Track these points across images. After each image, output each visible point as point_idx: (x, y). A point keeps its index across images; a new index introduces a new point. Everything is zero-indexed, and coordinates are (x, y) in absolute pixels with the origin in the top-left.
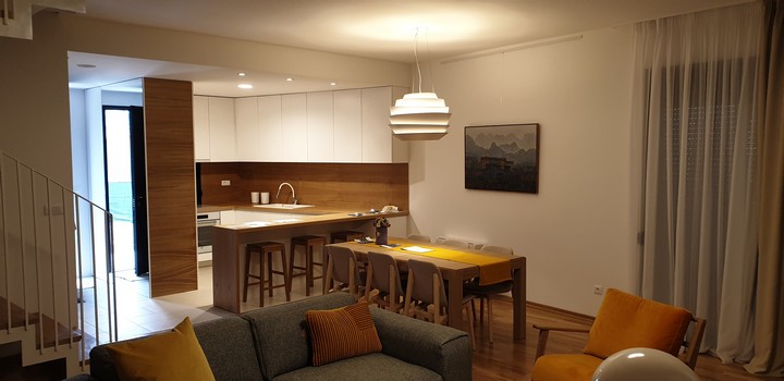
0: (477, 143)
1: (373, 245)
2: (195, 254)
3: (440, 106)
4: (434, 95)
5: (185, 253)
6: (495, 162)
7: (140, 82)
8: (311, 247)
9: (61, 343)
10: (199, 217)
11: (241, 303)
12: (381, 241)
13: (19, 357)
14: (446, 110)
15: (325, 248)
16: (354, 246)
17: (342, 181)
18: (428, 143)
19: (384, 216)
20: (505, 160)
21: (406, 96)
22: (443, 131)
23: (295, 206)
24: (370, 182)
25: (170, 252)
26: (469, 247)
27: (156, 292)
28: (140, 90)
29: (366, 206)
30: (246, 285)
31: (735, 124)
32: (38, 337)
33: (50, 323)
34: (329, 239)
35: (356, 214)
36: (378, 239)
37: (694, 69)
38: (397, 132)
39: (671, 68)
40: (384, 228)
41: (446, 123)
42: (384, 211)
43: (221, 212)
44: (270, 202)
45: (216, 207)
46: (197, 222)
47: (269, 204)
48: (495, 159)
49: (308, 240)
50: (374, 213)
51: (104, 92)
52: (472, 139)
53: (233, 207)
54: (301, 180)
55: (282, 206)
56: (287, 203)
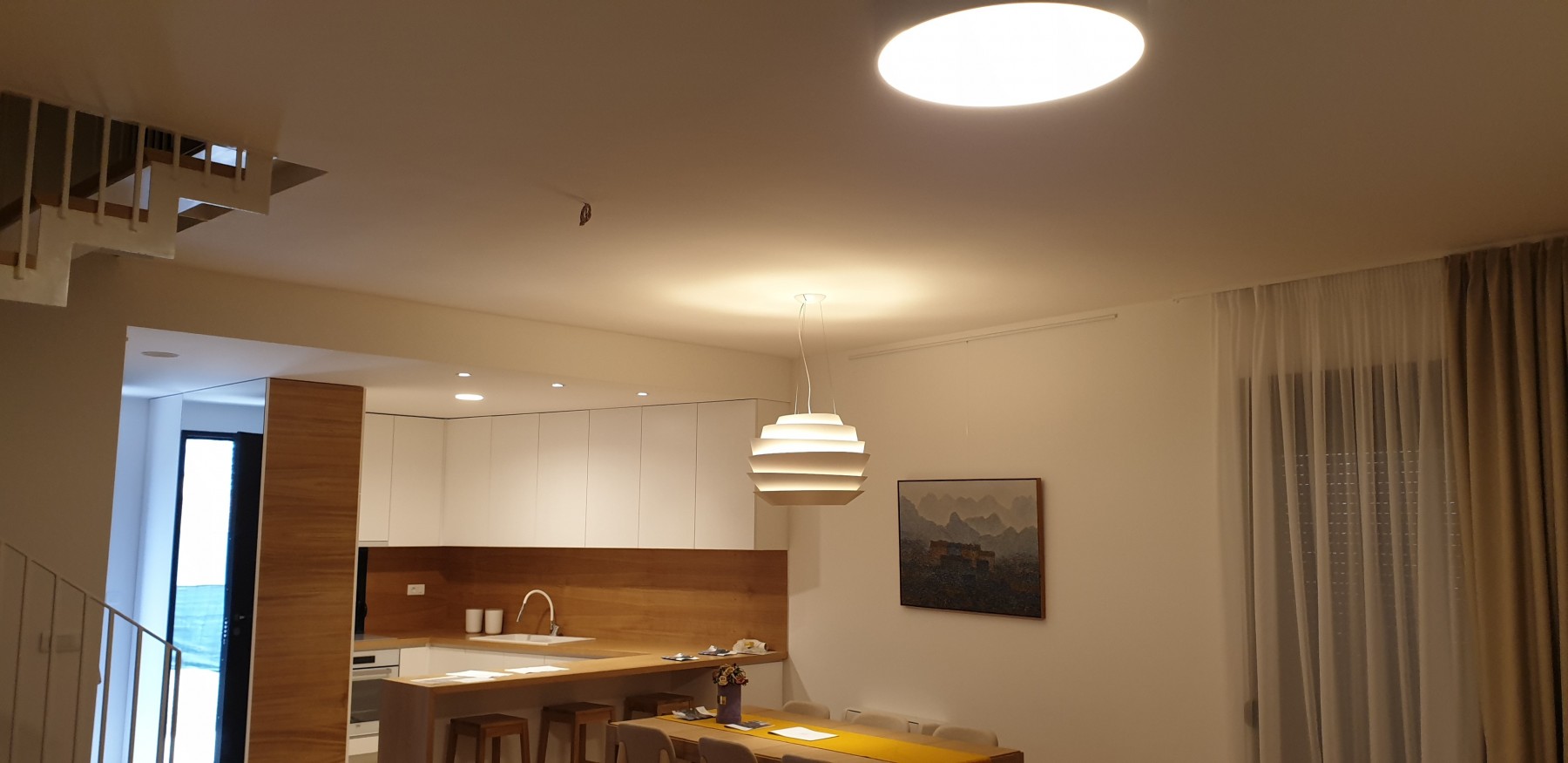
0: (921, 514)
1: (712, 724)
2: (342, 738)
3: (848, 441)
4: (835, 420)
5: (323, 735)
6: (958, 553)
7: (263, 387)
8: (583, 727)
10: (357, 660)
12: (728, 715)
14: (859, 448)
15: (611, 730)
16: (673, 725)
17: (653, 586)
18: (825, 510)
19: (735, 662)
20: (977, 548)
21: (782, 420)
22: (854, 488)
23: (554, 639)
24: (709, 588)
25: (291, 733)
26: (910, 729)
28: (261, 402)
29: (699, 640)
31: (1415, 487)
34: (620, 711)
35: (679, 656)
36: (722, 710)
37: (1330, 381)
38: (765, 488)
39: (1288, 377)
40: (733, 687)
41: (859, 474)
42: (736, 651)
43: (402, 650)
44: (504, 630)
45: (394, 641)
46: (351, 671)
47: (502, 633)
48: (959, 546)
49: (577, 713)
50: (715, 654)
51: (189, 406)
52: (913, 506)
53: (428, 639)
54: (567, 584)
55: (529, 639)
56: (537, 634)
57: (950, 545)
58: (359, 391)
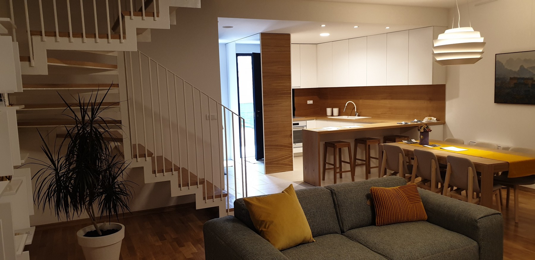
0: (506, 67)
1: (418, 145)
2: (291, 147)
3: (477, 37)
4: (471, 29)
5: (285, 146)
6: (522, 81)
7: (259, 37)
8: (369, 146)
9: (217, 197)
10: (294, 124)
11: (322, 181)
12: (424, 142)
13: (194, 204)
14: (481, 40)
15: (380, 147)
16: (403, 145)
17: (392, 99)
18: (463, 67)
19: (426, 124)
20: (532, 79)
21: (447, 31)
22: (479, 56)
23: (357, 117)
24: (414, 99)
25: (277, 146)
26: (498, 148)
27: (268, 171)
28: (259, 42)
29: (410, 117)
30: (325, 169)
32: (204, 193)
33: (210, 185)
34: (382, 140)
35: (403, 123)
36: (421, 140)
38: (439, 59)
40: (426, 133)
41: (481, 50)
42: (425, 121)
43: (307, 121)
44: (339, 115)
45: (304, 118)
46: (292, 128)
47: (339, 116)
48: (523, 79)
49: (367, 141)
50: (417, 122)
51: (237, 45)
52: (502, 64)
53: (315, 118)
54: (361, 99)
55: (348, 117)
56: (351, 116)
57: (518, 79)
58: (289, 35)
